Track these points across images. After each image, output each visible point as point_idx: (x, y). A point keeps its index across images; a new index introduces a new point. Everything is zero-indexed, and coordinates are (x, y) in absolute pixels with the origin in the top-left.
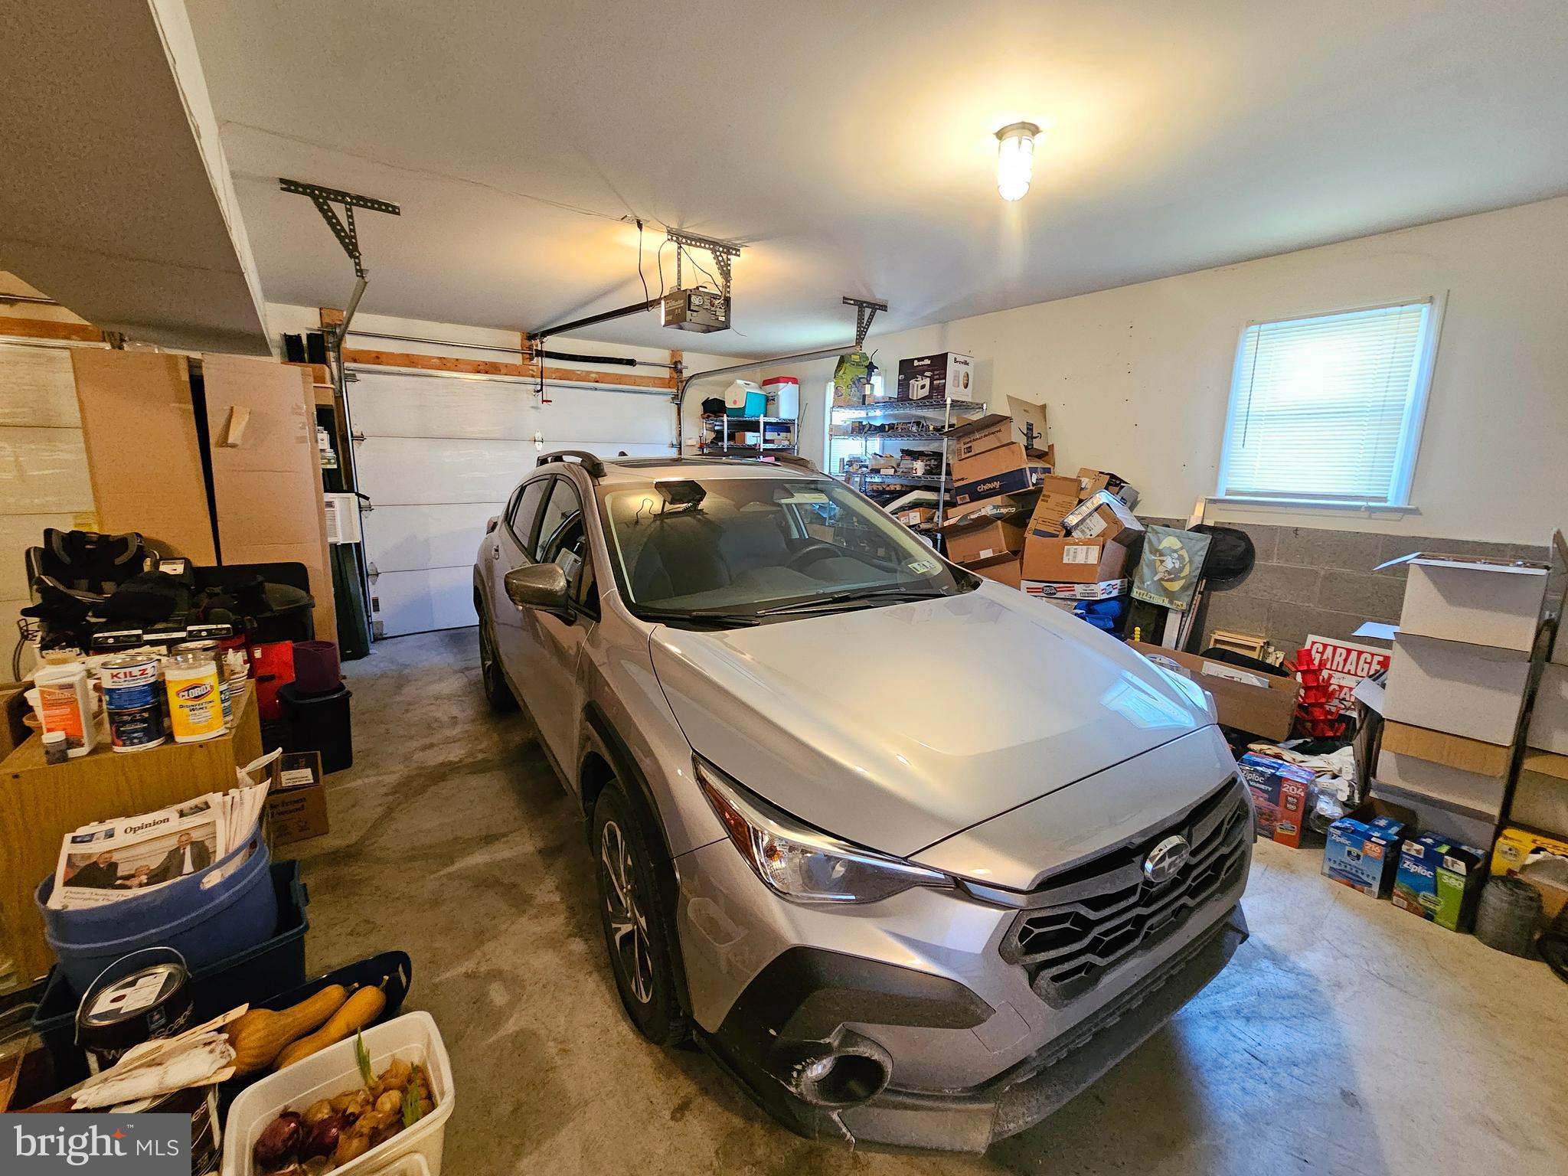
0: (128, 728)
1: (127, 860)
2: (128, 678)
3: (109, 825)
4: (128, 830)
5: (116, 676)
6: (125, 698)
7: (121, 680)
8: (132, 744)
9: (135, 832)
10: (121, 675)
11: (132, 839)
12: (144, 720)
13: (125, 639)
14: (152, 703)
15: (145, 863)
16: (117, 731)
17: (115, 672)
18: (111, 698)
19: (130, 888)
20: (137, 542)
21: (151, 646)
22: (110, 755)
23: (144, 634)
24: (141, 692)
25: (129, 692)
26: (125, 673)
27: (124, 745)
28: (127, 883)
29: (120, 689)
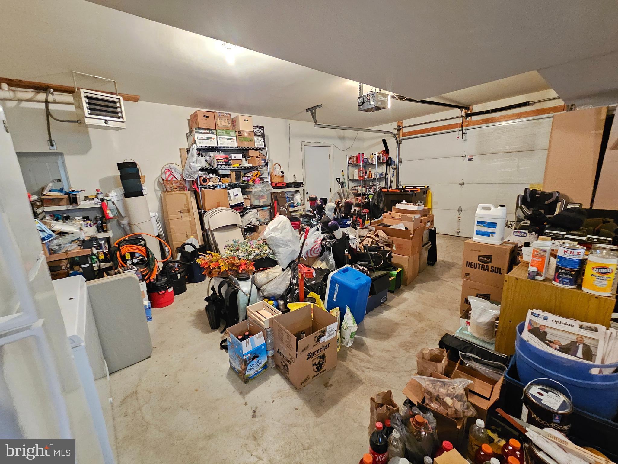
0: (563, 276)
1: (552, 334)
2: (572, 255)
3: (546, 314)
4: (554, 321)
5: (566, 252)
6: (567, 263)
7: (568, 254)
8: (563, 284)
9: (557, 323)
10: (569, 252)
11: (554, 325)
12: (571, 275)
13: (558, 235)
14: (578, 269)
15: (559, 340)
16: (558, 275)
17: (566, 250)
18: (561, 260)
19: (551, 347)
20: (557, 195)
21: (570, 241)
22: (550, 284)
23: (566, 234)
24: (575, 262)
25: (570, 260)
26: (571, 252)
27: (559, 283)
28: (550, 344)
29: (566, 258)
